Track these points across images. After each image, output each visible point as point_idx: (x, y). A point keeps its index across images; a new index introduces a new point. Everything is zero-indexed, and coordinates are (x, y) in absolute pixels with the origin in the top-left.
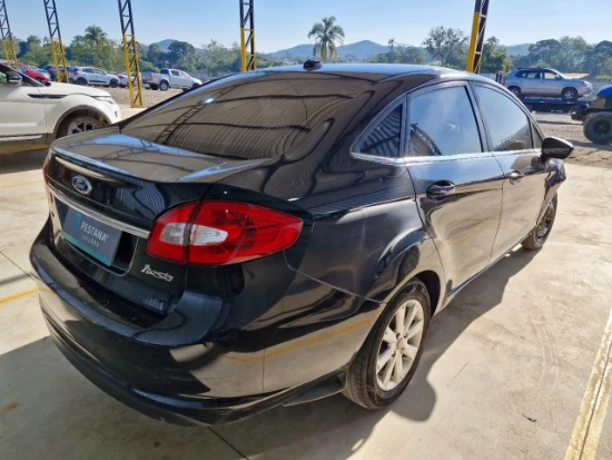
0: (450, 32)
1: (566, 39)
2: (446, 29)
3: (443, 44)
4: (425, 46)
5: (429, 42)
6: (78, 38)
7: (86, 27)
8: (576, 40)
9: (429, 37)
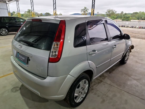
0: (112, 10)
1: (140, 12)
2: (111, 10)
3: (110, 13)
4: (106, 14)
5: (107, 12)
6: (25, 12)
7: (28, 9)
8: (143, 12)
9: (107, 11)
